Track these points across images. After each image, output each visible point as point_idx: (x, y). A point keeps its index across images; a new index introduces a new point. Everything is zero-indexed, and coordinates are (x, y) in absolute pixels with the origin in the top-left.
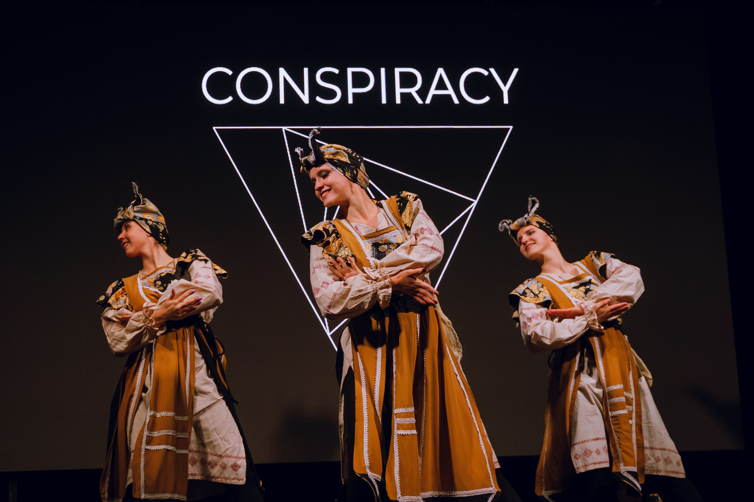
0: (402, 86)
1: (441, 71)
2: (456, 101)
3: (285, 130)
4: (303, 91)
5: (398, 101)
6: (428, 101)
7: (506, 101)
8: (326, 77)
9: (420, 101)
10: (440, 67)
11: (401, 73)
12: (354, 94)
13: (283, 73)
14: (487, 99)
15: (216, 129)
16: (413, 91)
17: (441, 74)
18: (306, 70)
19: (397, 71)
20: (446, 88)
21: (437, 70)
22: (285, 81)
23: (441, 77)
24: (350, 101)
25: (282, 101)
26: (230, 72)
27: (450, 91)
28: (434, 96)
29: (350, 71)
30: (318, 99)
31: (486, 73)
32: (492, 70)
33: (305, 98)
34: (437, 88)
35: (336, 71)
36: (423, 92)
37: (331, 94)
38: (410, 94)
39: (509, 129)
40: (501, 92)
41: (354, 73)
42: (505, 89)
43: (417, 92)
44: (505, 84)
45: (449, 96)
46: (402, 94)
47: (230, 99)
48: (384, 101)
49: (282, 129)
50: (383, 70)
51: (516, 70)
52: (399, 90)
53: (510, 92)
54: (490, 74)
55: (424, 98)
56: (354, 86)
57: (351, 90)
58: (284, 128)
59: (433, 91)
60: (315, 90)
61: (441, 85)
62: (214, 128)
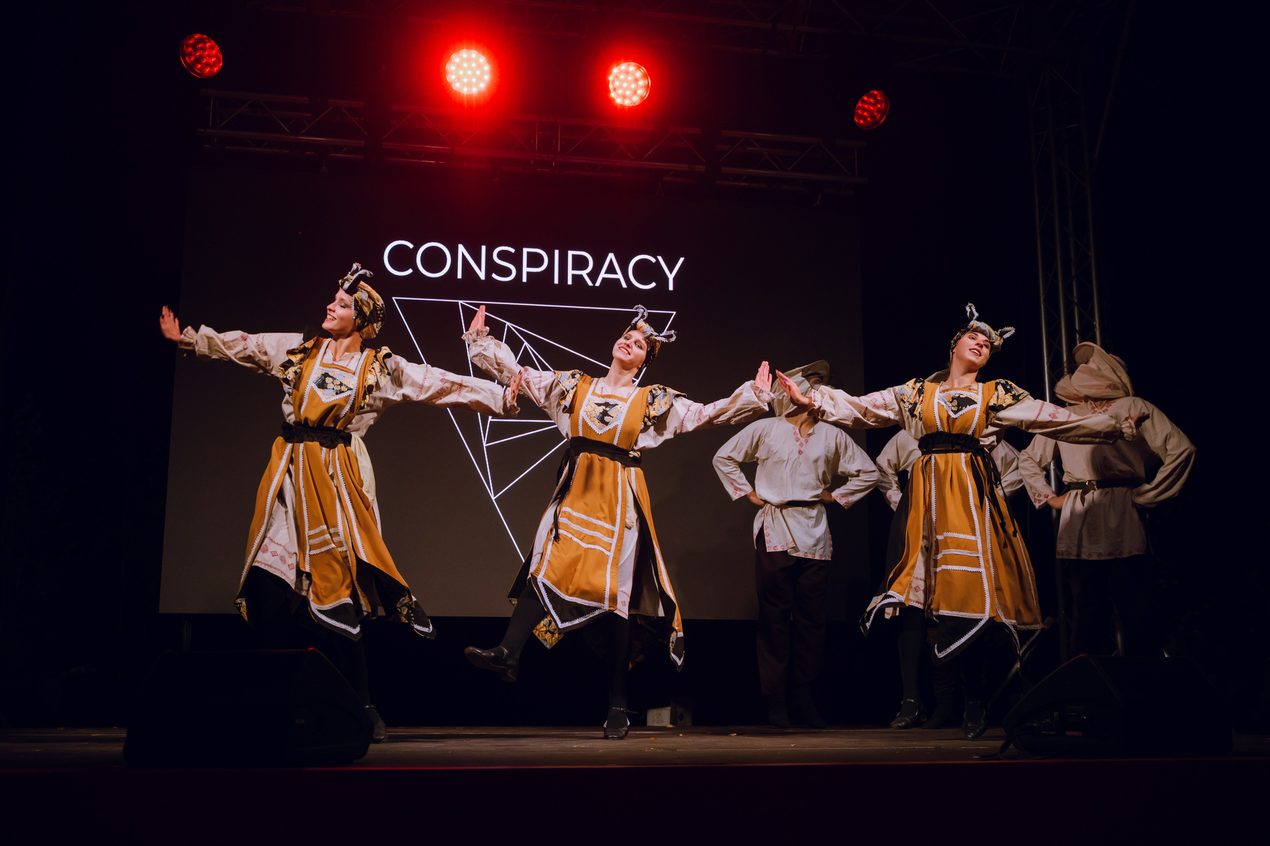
0: (573, 269)
1: (611, 256)
2: (624, 285)
3: (461, 304)
4: (480, 267)
5: (570, 282)
6: (598, 284)
7: (671, 288)
8: (503, 255)
9: (590, 284)
10: (611, 252)
11: (573, 256)
12: (528, 273)
13: (461, 249)
14: (653, 285)
15: (395, 299)
16: (584, 273)
17: (611, 259)
18: (484, 248)
19: (571, 253)
20: (616, 273)
21: (608, 255)
22: (463, 256)
23: (611, 261)
24: (524, 280)
25: (460, 276)
26: (411, 246)
27: (619, 276)
28: (604, 279)
29: (526, 250)
30: (494, 276)
31: (654, 260)
32: (660, 258)
33: (482, 275)
34: (607, 272)
35: (513, 250)
36: (593, 275)
37: (506, 272)
38: (581, 276)
39: (673, 314)
40: (667, 279)
41: (528, 253)
42: (671, 277)
43: (588, 274)
44: (671, 272)
45: (618, 280)
46: (573, 276)
47: (410, 271)
48: (556, 281)
49: (458, 303)
50: (557, 252)
51: (682, 260)
52: (571, 272)
53: (674, 279)
54: (657, 260)
55: (594, 281)
56: (528, 266)
57: (526, 269)
58: (460, 302)
59: (603, 275)
60: (492, 267)
61: (610, 269)
62: (393, 298)
